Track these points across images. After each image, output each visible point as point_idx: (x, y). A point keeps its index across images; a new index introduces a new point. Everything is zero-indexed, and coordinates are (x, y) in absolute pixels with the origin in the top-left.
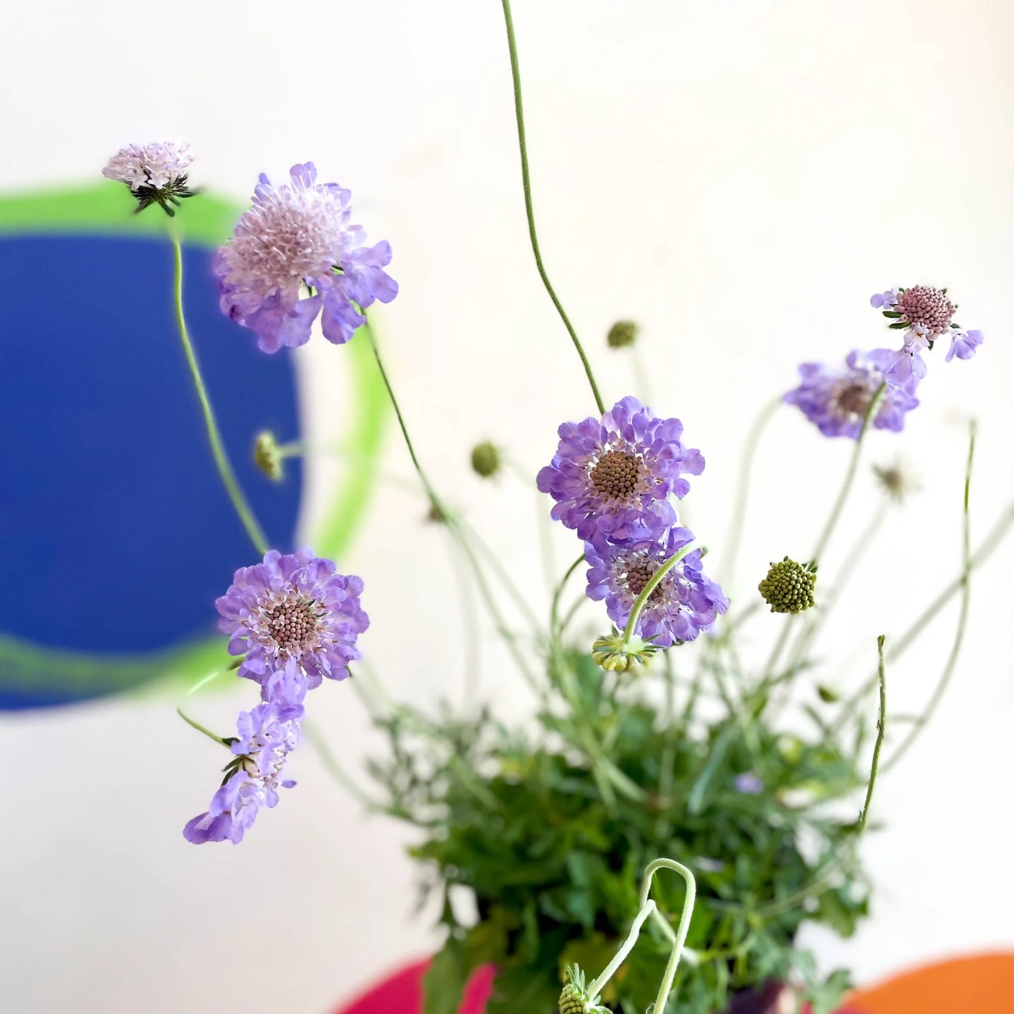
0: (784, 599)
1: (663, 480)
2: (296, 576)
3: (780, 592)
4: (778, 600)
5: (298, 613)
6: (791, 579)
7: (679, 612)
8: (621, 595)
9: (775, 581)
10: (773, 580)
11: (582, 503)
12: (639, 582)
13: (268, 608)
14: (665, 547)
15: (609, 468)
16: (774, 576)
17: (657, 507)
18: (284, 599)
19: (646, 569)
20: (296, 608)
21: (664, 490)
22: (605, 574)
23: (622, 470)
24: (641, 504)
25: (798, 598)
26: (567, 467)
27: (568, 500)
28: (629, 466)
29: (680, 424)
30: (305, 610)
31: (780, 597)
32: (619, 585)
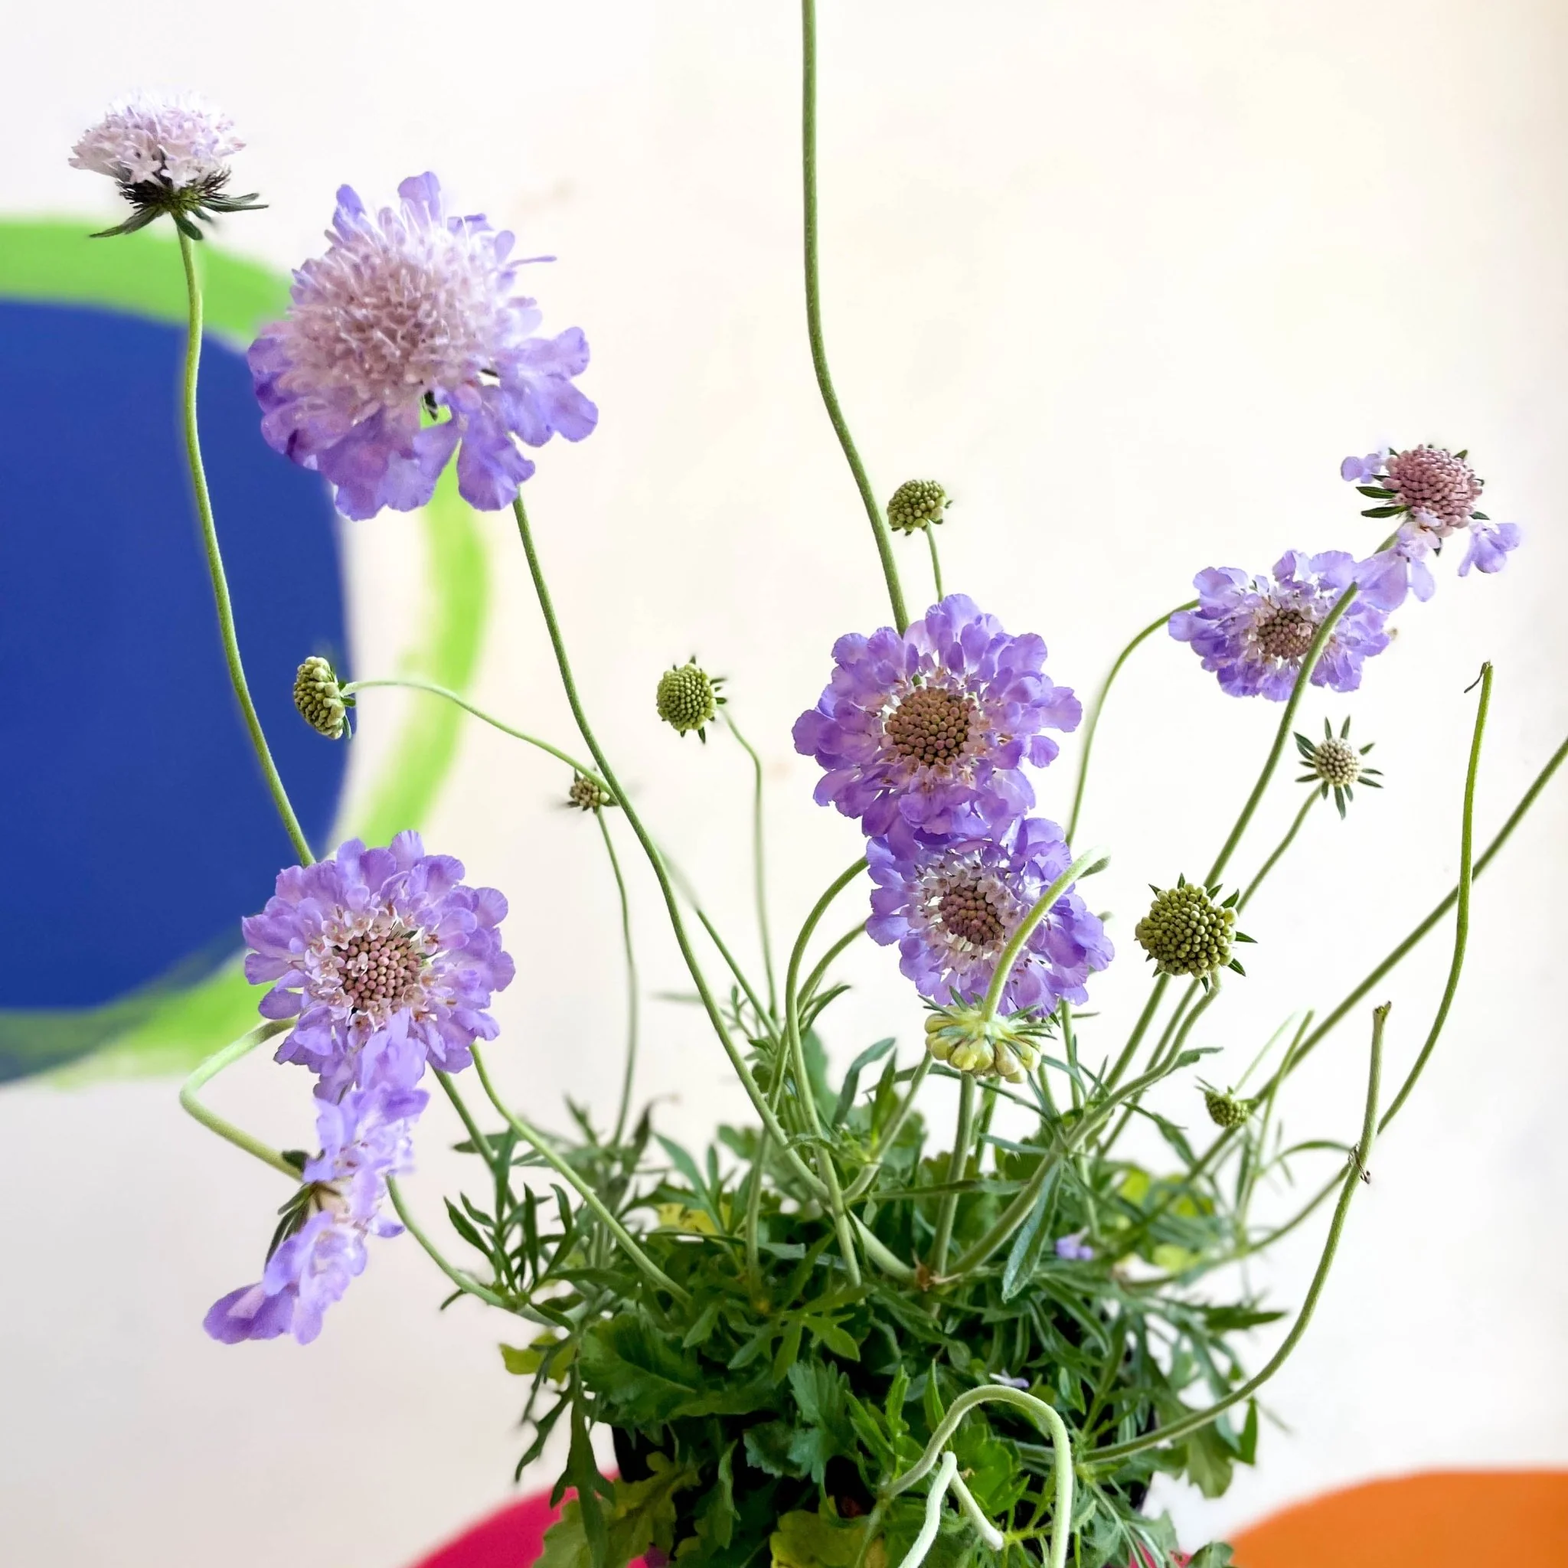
0: (1179, 952)
1: (1011, 738)
2: (391, 885)
3: (1171, 939)
4: (1169, 952)
5: (391, 951)
6: (1190, 918)
7: (1026, 965)
8: (927, 935)
9: (1164, 921)
10: (1162, 919)
11: (872, 773)
12: (963, 912)
13: (339, 939)
14: (1010, 852)
15: (919, 715)
16: (1162, 912)
17: (1000, 783)
18: (368, 924)
19: (975, 889)
20: (387, 941)
21: (1013, 754)
22: (903, 898)
23: (943, 720)
24: (973, 777)
25: (1201, 949)
26: (845, 712)
27: (846, 767)
28: (954, 712)
29: (1042, 644)
30: (403, 945)
31: (1171, 948)
32: (926, 917)
